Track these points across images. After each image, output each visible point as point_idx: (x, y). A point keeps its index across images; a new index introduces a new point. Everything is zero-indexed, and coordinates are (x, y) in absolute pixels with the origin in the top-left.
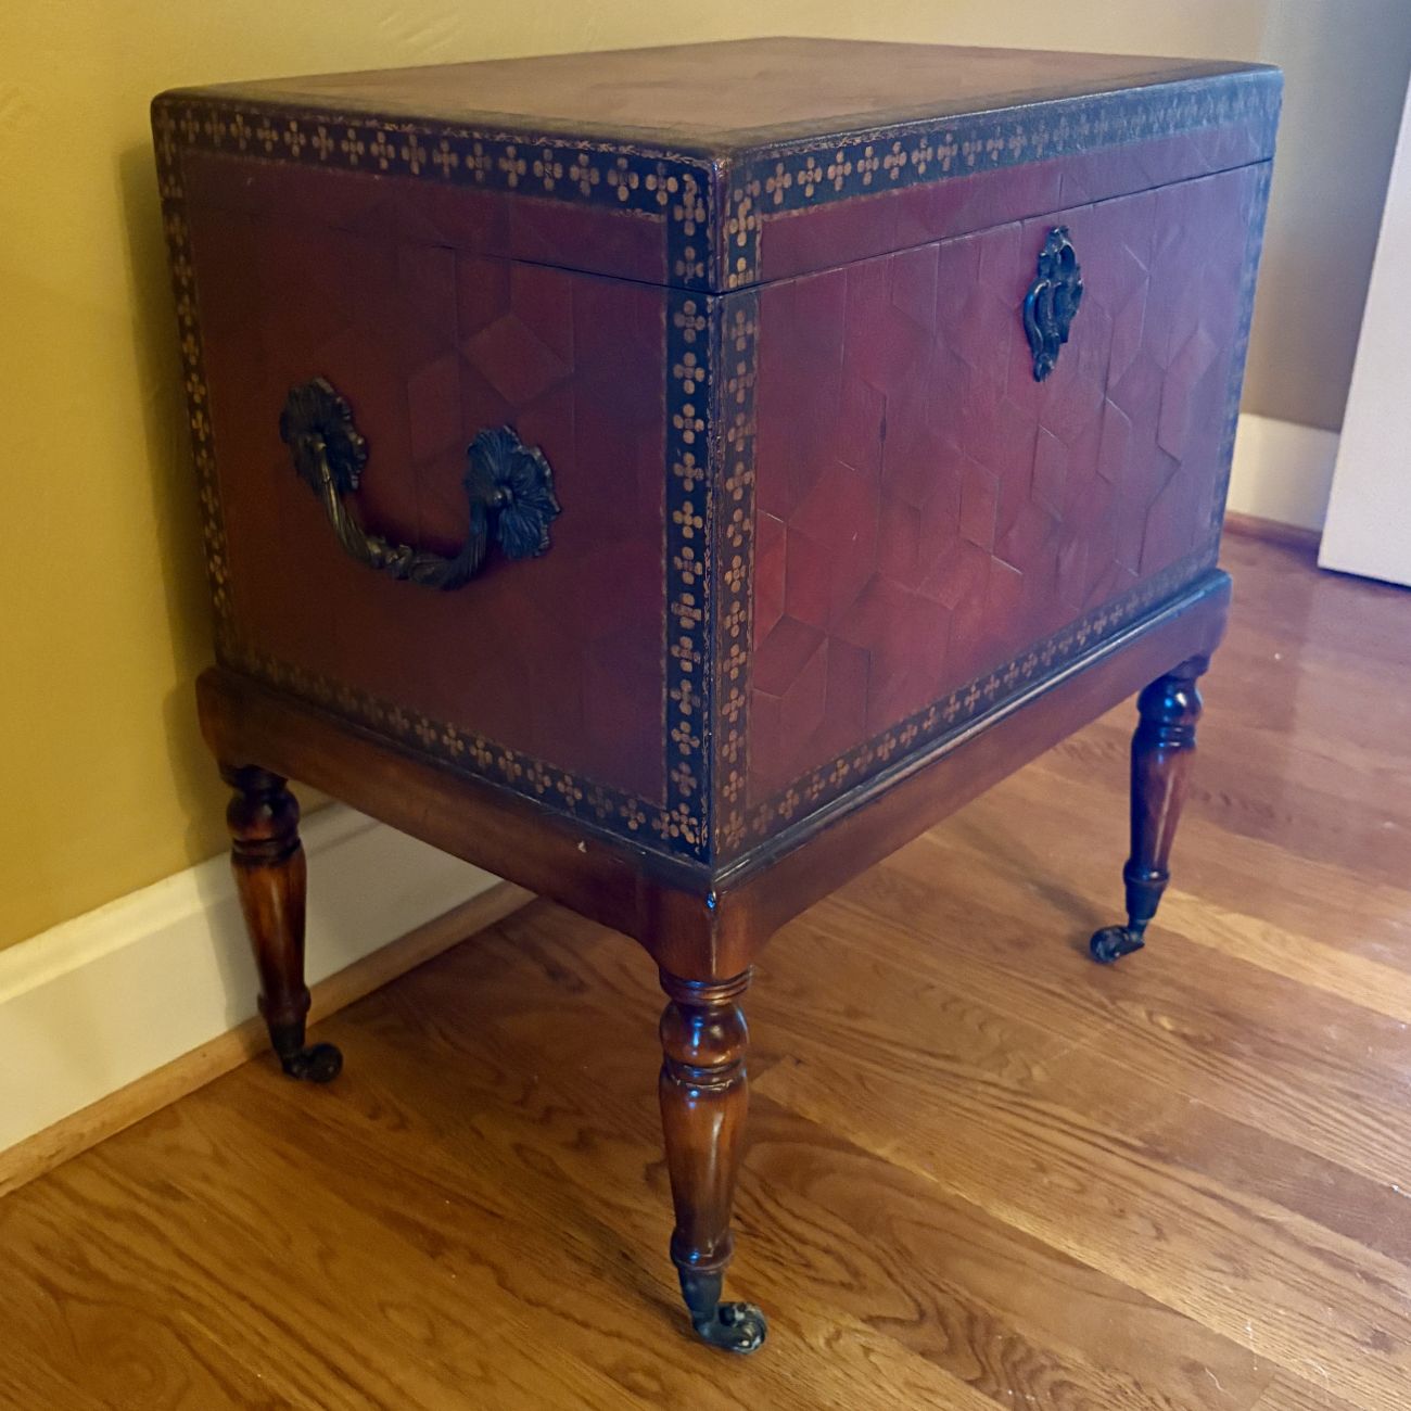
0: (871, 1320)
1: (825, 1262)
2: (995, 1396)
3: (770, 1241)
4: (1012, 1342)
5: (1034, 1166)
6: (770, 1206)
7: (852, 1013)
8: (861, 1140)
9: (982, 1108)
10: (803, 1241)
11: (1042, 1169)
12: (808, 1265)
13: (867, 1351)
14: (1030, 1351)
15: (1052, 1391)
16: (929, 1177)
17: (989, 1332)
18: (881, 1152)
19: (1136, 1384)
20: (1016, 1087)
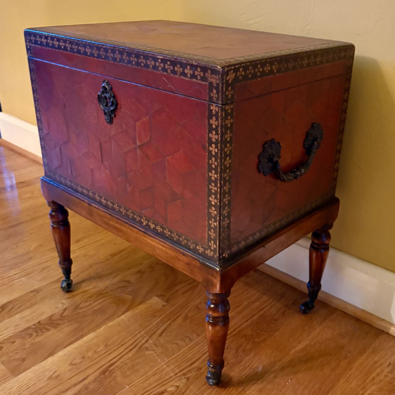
0: (65, 309)
1: (87, 304)
2: (34, 325)
3: (97, 296)
4: (48, 330)
5: (108, 344)
6: (109, 297)
7: (186, 318)
8: (129, 314)
9: (136, 338)
10: (95, 302)
11: (106, 345)
12: (86, 302)
13: (57, 308)
14: (44, 332)
15: (31, 334)
16: (110, 324)
17: (53, 327)
18: (122, 317)
19: (24, 349)
20: (144, 346)
